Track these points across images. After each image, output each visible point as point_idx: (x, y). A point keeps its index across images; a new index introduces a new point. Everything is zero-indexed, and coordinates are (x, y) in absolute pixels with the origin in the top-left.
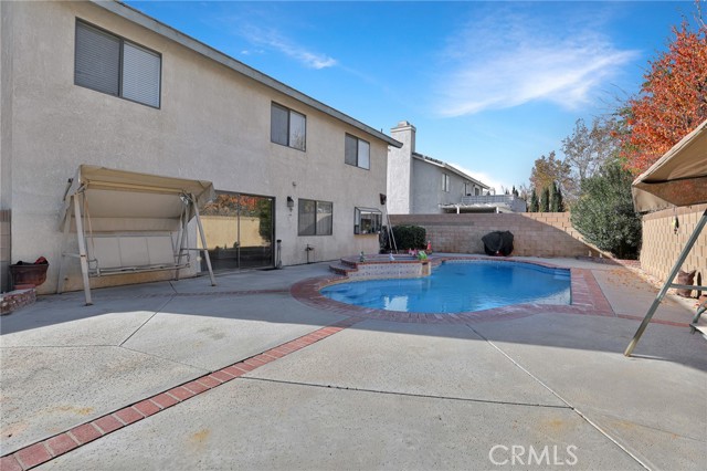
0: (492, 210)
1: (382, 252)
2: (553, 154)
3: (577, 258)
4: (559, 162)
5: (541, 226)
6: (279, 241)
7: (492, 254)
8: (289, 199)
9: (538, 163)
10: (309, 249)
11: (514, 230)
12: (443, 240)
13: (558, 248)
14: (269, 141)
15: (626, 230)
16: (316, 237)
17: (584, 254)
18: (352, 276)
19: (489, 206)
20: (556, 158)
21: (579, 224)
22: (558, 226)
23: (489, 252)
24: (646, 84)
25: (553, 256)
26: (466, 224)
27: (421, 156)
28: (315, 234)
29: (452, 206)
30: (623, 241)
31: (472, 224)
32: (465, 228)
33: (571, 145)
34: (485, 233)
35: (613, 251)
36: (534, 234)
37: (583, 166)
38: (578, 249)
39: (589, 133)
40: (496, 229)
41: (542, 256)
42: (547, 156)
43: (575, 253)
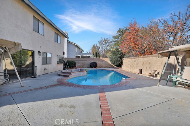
0: (89, 57)
1: (64, 69)
2: (97, 44)
3: (110, 68)
4: (98, 46)
5: (102, 61)
6: (36, 67)
7: (92, 68)
8: (39, 52)
9: (93, 46)
10: (45, 69)
11: (97, 62)
12: (79, 65)
13: (106, 66)
14: (32, 30)
15: (120, 61)
16: (47, 65)
17: (111, 67)
18: (70, 77)
19: (88, 56)
20: (97, 45)
21: (111, 60)
22: (106, 61)
23: (91, 67)
24: (117, 32)
25: (105, 67)
26: (85, 60)
27: (70, 41)
28: (47, 64)
29: (78, 56)
30: (120, 64)
31: (87, 60)
32: (85, 61)
33: (100, 43)
34: (90, 63)
35: (116, 66)
36: (101, 62)
37: (102, 47)
38: (110, 66)
39: (103, 40)
40: (92, 62)
41: (103, 68)
42: (95, 45)
43: (109, 67)
